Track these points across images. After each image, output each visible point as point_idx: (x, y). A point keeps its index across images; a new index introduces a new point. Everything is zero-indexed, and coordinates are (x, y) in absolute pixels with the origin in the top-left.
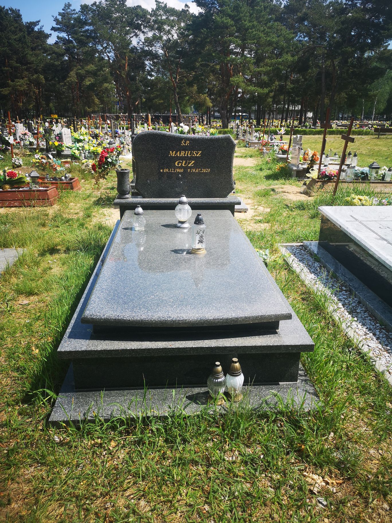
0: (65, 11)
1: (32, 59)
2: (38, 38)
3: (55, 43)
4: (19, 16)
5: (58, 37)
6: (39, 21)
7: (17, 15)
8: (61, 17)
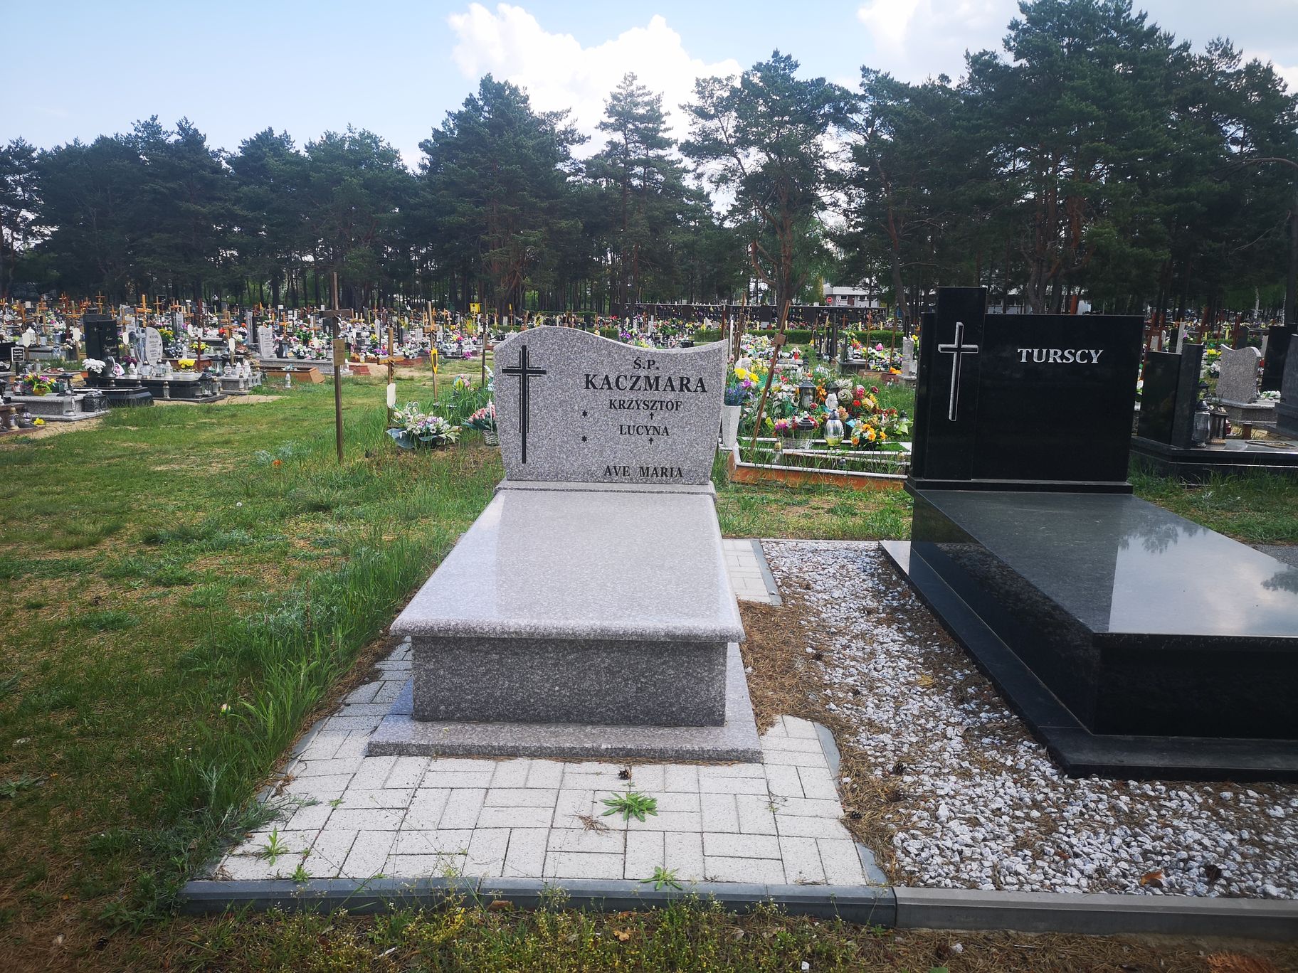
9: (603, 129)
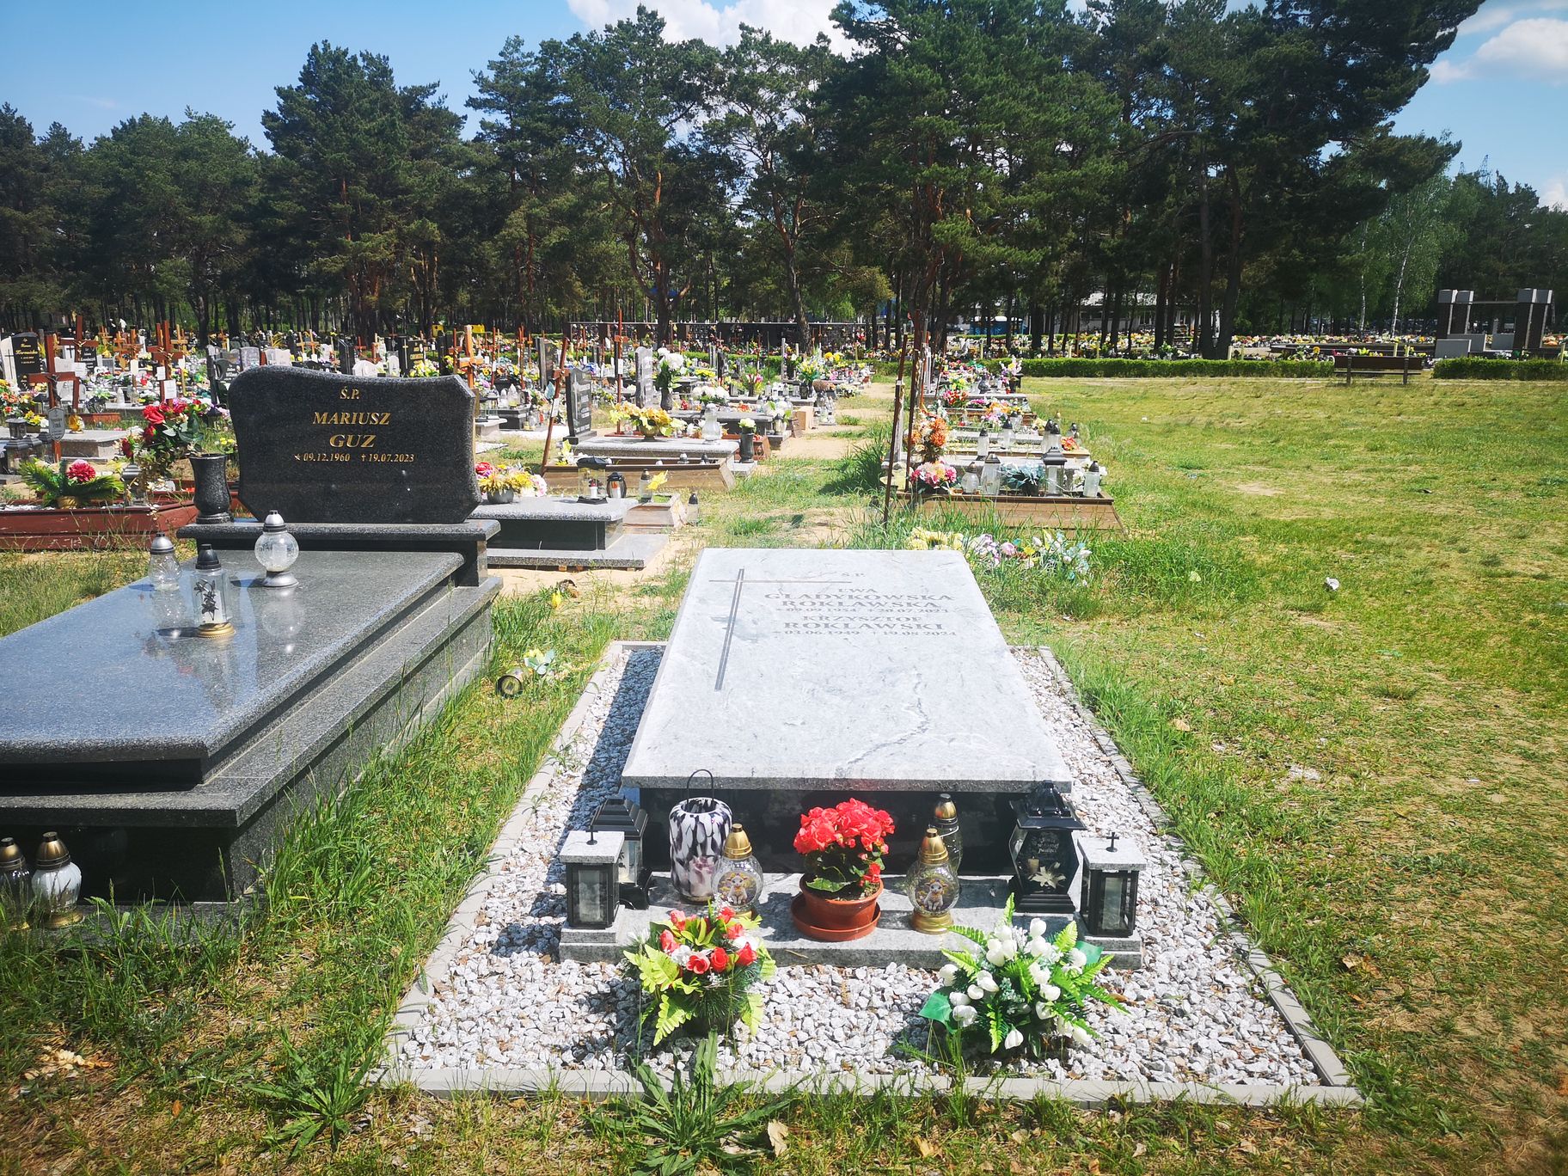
0: (506, 57)
1: (410, 181)
2: (431, 126)
3: (476, 140)
4: (386, 73)
5: (483, 124)
6: (434, 86)
7: (382, 71)
8: (494, 72)
9: (476, 108)
